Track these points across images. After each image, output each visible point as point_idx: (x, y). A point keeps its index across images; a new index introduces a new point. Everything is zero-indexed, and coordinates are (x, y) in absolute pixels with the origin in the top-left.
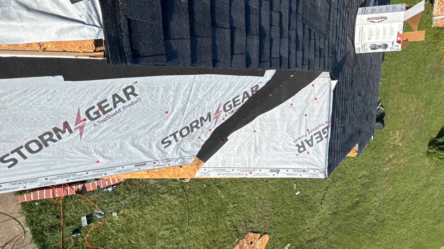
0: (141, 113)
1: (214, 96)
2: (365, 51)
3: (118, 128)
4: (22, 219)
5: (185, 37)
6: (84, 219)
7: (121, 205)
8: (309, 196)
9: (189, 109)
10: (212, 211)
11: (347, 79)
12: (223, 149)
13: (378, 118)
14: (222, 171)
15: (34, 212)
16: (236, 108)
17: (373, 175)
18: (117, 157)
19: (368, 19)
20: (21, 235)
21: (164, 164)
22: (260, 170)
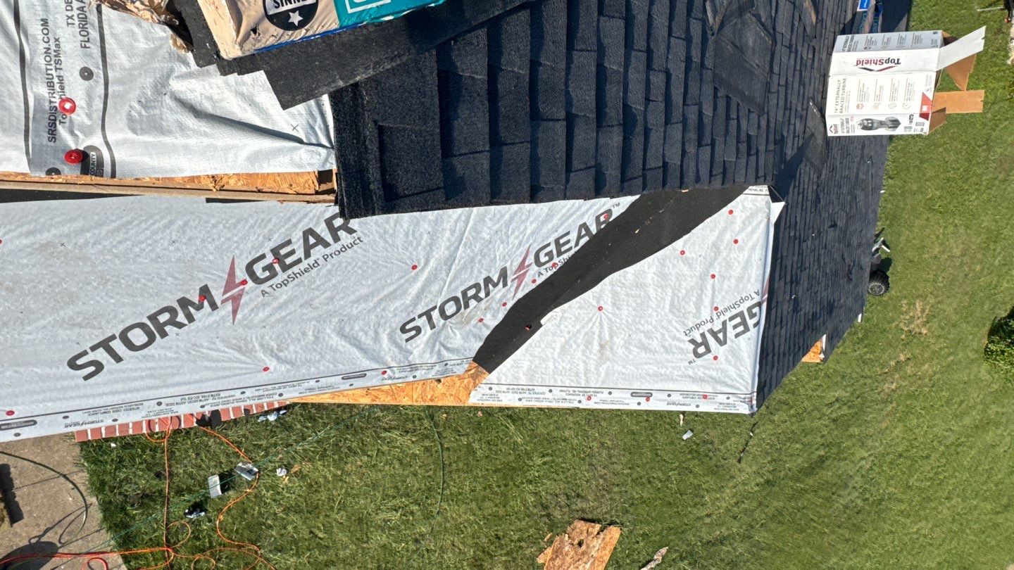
0: (360, 268)
1: (517, 233)
2: (848, 132)
3: (312, 299)
4: (81, 478)
5: (481, 148)
6: (215, 481)
7: (296, 452)
8: (712, 443)
9: (462, 261)
10: (495, 472)
11: (805, 195)
12: (531, 345)
13: (874, 269)
14: (527, 392)
15: (107, 463)
16: (561, 258)
17: (859, 399)
18: (306, 360)
19: (858, 62)
20: (79, 512)
21: (403, 374)
22: (610, 393)
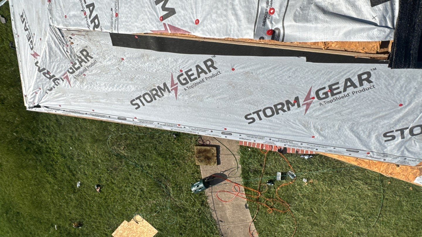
4: (238, 157)
6: (279, 174)
7: (313, 175)
15: (246, 155)
18: (332, 137)
20: (235, 168)
21: (379, 157)
